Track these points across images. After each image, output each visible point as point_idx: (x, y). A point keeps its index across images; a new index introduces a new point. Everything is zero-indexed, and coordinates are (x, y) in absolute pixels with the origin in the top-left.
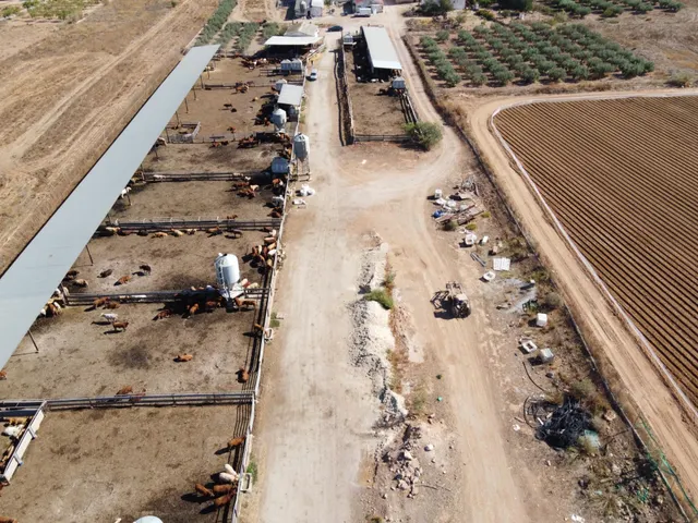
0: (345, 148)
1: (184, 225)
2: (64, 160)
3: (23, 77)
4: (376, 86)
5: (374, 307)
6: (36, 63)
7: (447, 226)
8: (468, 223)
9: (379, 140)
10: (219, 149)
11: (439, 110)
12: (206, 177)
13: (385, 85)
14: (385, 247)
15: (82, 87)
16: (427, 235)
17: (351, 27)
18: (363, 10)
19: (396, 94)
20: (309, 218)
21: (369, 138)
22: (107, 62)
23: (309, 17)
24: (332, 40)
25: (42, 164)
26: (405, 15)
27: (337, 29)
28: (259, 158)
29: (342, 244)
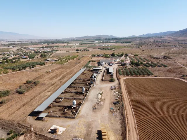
0: (102, 82)
1: (78, 87)
2: (64, 81)
3: (57, 72)
4: (109, 75)
5: (100, 95)
6: (58, 70)
7: (112, 89)
8: (115, 89)
9: (107, 80)
10: (84, 81)
11: (117, 78)
12: (82, 83)
13: (110, 75)
14: (103, 90)
15: (65, 73)
16: (109, 89)
17: (108, 67)
18: (111, 65)
19: (112, 76)
20: (94, 88)
21: (105, 80)
22: (69, 70)
23: (102, 65)
24: (104, 69)
25: (61, 81)
26: (118, 66)
27: (106, 67)
28: (89, 82)
29: (98, 90)
